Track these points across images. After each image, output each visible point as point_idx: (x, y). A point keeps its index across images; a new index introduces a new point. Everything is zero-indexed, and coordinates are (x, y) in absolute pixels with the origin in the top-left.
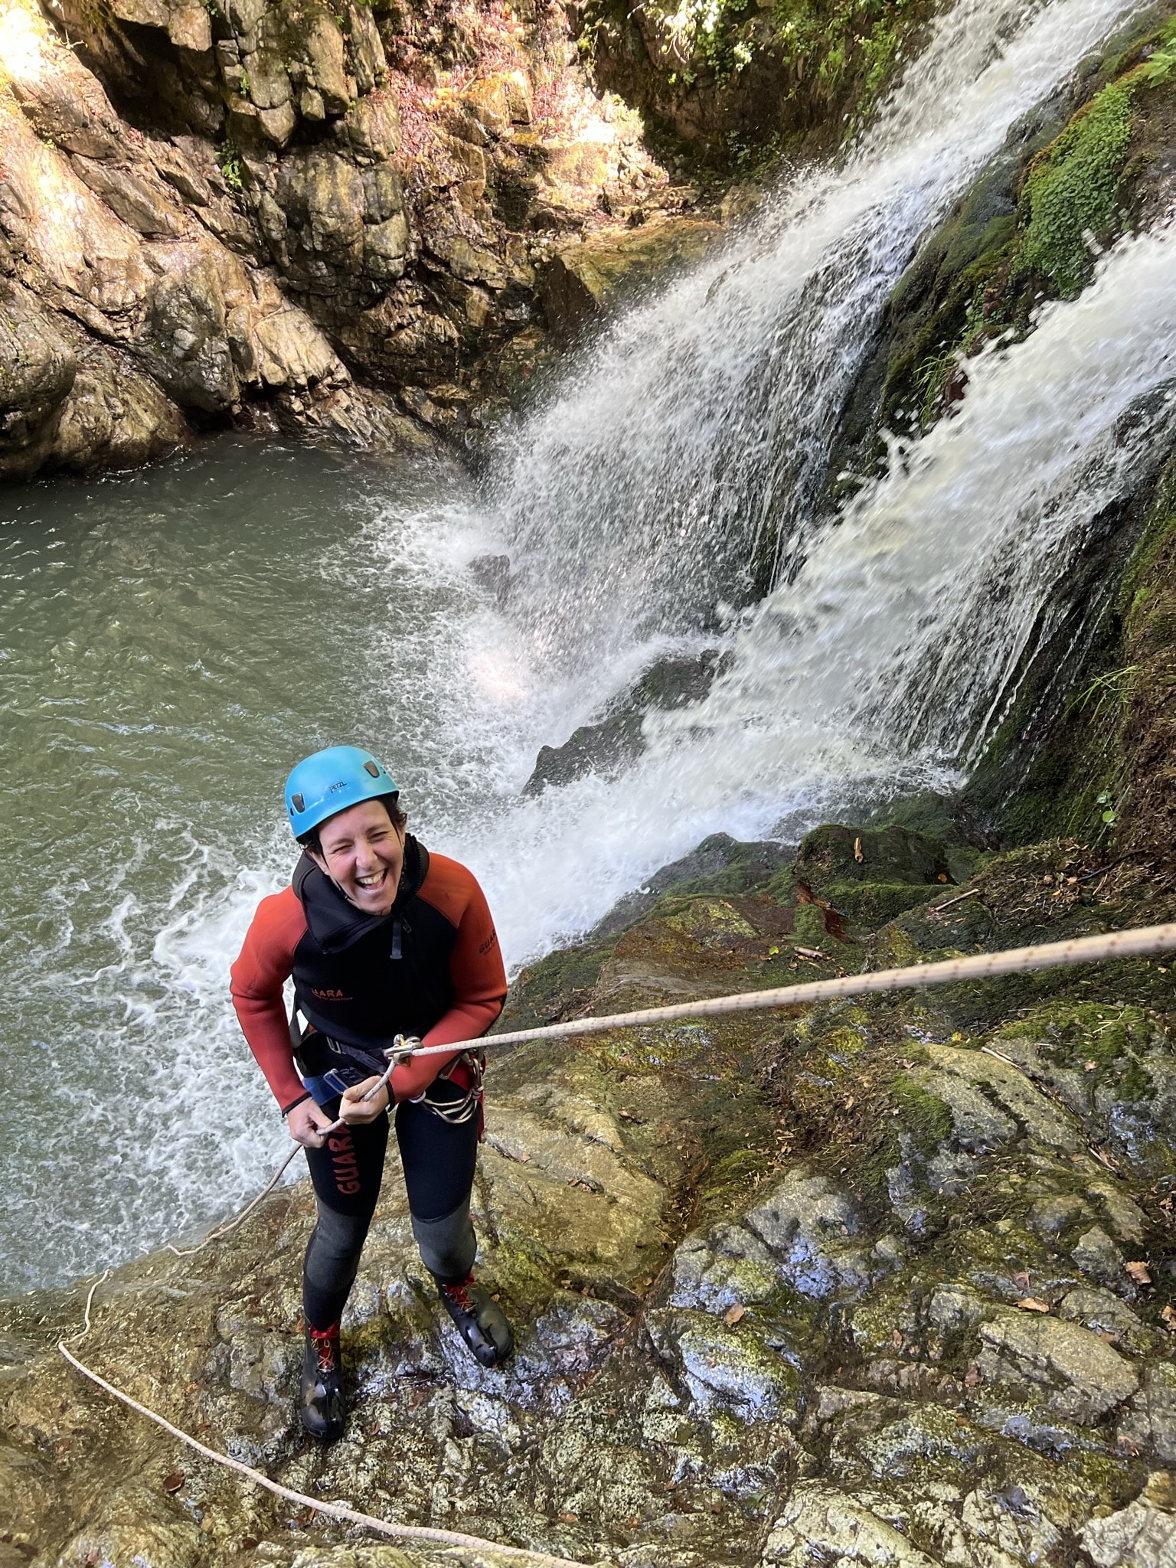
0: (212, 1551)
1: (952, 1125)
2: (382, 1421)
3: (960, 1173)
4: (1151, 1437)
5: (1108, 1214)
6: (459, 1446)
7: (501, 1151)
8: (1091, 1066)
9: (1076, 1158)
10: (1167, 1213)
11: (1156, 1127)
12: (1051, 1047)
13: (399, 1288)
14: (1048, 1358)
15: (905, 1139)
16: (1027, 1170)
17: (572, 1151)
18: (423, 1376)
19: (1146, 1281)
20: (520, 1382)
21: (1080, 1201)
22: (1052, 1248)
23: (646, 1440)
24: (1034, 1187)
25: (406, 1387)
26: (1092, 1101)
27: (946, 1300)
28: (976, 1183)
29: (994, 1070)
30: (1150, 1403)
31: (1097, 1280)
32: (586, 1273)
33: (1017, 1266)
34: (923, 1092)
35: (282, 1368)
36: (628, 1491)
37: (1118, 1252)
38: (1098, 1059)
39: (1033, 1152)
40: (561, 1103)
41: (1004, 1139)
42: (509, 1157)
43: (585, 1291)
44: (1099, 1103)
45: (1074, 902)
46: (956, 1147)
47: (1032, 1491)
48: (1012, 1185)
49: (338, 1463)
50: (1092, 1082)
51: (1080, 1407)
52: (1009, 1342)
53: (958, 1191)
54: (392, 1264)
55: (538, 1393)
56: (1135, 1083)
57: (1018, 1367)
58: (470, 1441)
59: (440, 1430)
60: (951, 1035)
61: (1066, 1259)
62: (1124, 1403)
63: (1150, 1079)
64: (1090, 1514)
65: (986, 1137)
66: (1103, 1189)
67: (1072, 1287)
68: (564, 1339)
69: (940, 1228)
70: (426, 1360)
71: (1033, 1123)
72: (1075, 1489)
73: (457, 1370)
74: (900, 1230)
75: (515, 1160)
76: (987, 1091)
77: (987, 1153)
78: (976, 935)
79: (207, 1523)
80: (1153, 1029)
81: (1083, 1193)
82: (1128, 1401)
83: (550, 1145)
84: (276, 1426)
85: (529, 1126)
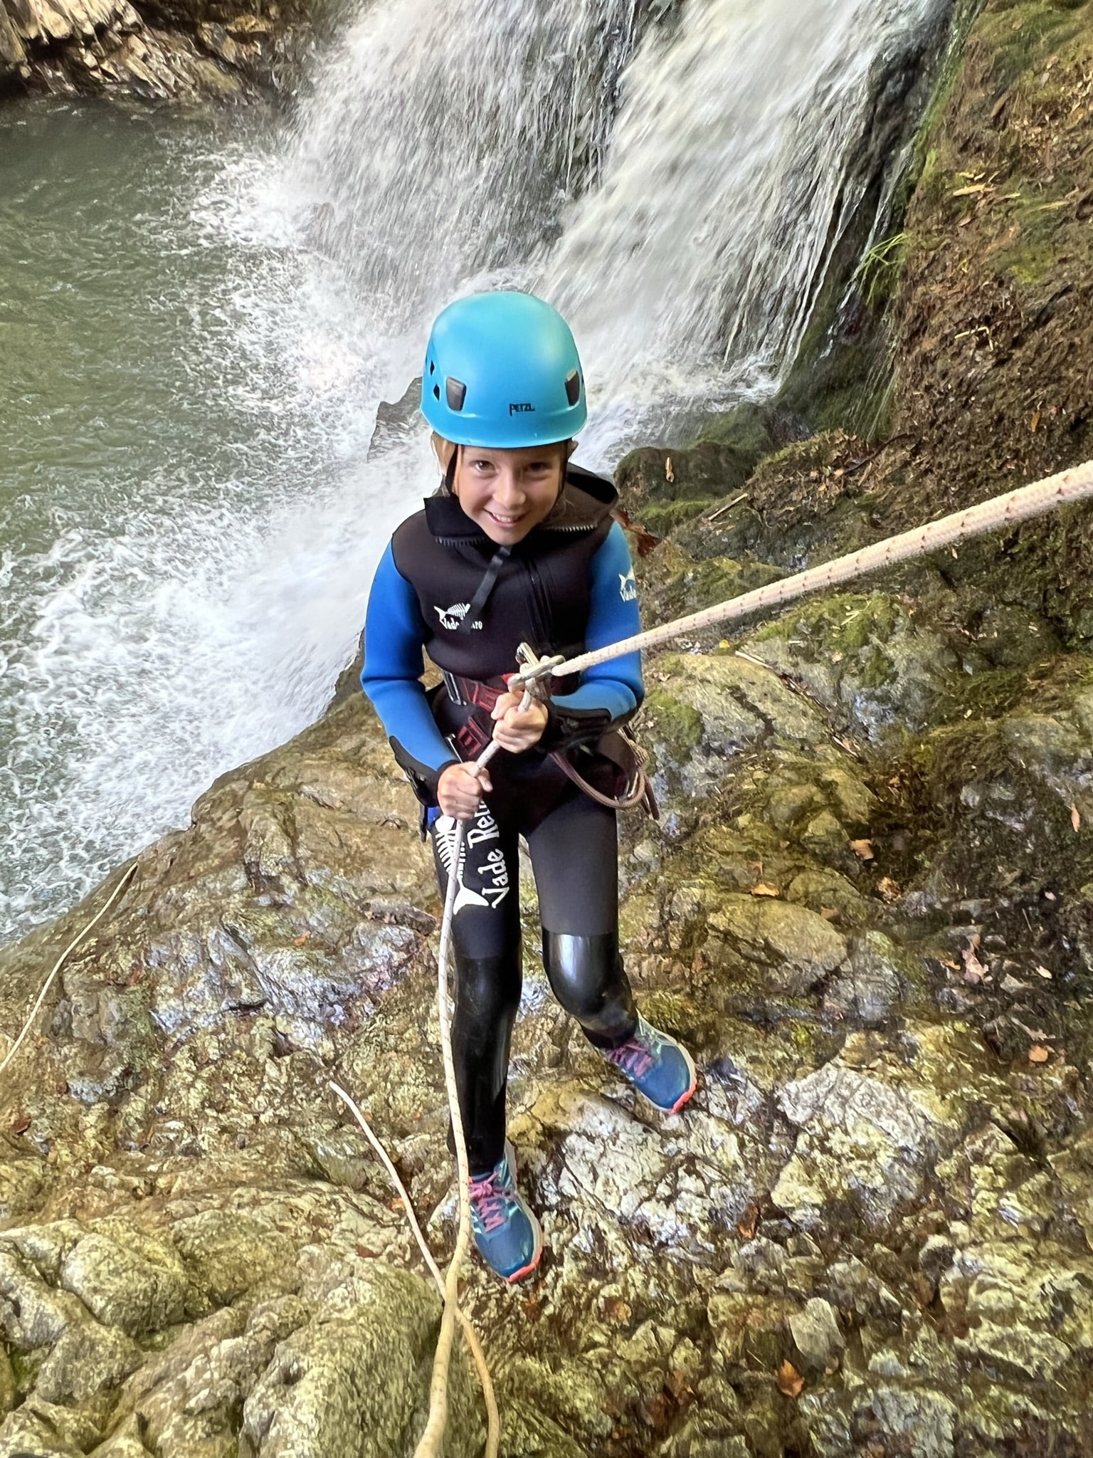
0: (56, 1178)
1: (703, 731)
2: (211, 1051)
3: (711, 775)
4: (855, 1002)
5: (837, 798)
6: (278, 1065)
7: (316, 801)
8: (837, 657)
9: (819, 749)
10: (894, 791)
11: (896, 710)
12: (802, 644)
13: (217, 935)
14: (766, 940)
15: (660, 749)
16: (771, 765)
17: (380, 794)
18: (245, 1008)
19: (869, 856)
20: (331, 1005)
21: (814, 789)
22: (786, 835)
23: (430, 1045)
24: (775, 780)
25: (230, 1020)
26: (838, 691)
27: (687, 895)
28: (725, 784)
29: (745, 673)
30: (855, 971)
31: (825, 860)
32: (386, 903)
33: (752, 856)
34: (676, 703)
35: (117, 1016)
36: (413, 1089)
37: (844, 832)
38: (845, 650)
39: (778, 748)
40: (373, 751)
41: (751, 738)
42: (325, 805)
43: (386, 920)
44: (844, 693)
45: (840, 496)
46: (708, 751)
47: (740, 1061)
48: (755, 782)
49: (173, 1090)
50: (838, 673)
51: (793, 980)
52: (732, 928)
53: (709, 792)
54: (211, 915)
55: (348, 1010)
56: (878, 668)
57: (739, 951)
58: (287, 1059)
59: (261, 1053)
60: (717, 642)
61: (798, 845)
62: (832, 973)
63: (892, 664)
64: (793, 1076)
65: (735, 738)
66: (835, 775)
67: (800, 869)
68: (368, 964)
69: (692, 827)
70: (246, 996)
71: (780, 720)
72: (779, 1054)
73: (275, 1000)
74: (657, 835)
75: (330, 808)
76: (738, 695)
77: (737, 754)
78: (745, 540)
79: (52, 1155)
80: (898, 614)
81: (817, 782)
82: (837, 971)
83: (361, 790)
84: (114, 1066)
85: (341, 775)
